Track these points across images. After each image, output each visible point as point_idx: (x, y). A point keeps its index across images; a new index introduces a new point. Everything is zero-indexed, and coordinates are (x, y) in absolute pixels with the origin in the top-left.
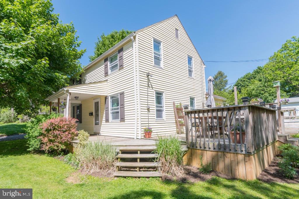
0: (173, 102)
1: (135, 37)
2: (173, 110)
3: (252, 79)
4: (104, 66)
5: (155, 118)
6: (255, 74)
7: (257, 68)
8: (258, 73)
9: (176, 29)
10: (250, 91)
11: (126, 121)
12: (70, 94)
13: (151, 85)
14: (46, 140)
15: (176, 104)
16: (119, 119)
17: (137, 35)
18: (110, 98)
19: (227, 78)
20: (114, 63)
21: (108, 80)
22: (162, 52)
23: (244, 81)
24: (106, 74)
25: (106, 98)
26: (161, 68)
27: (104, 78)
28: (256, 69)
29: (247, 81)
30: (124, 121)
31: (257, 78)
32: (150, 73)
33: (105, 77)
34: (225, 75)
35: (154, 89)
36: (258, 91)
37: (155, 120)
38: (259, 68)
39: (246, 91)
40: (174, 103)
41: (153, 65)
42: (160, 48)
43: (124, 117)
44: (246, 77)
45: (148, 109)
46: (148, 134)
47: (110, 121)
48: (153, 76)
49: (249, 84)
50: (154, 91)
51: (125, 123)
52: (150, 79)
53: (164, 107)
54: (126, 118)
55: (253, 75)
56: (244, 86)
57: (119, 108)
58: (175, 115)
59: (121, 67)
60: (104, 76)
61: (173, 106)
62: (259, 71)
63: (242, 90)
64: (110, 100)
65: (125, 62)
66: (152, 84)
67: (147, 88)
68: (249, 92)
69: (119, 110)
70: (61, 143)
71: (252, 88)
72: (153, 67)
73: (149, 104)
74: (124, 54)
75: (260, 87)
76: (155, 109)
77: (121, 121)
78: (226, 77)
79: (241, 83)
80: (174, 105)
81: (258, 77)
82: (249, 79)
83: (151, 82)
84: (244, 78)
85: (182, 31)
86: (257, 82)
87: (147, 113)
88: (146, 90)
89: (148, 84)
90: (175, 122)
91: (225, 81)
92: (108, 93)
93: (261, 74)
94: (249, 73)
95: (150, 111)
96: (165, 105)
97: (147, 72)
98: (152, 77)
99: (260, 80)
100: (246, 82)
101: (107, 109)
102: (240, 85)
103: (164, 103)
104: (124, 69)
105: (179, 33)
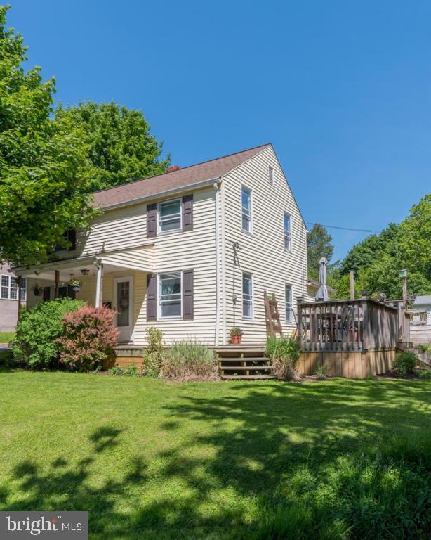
0: (263, 291)
1: (219, 185)
2: (263, 304)
3: (378, 248)
4: (145, 216)
5: (241, 314)
6: (385, 240)
7: (389, 227)
8: (391, 238)
9: (270, 167)
10: (375, 276)
11: (195, 317)
12: (102, 267)
13: (238, 262)
14: (70, 344)
15: (268, 295)
16: (180, 314)
17: (224, 182)
18: (158, 277)
19: (331, 243)
20: (171, 217)
21: (156, 244)
22: (252, 208)
23: (364, 252)
24: (151, 232)
25: (150, 277)
26: (250, 234)
27: (146, 239)
28: (387, 229)
29: (369, 253)
30: (192, 318)
31: (388, 249)
32: (239, 243)
33: (148, 237)
34: (328, 234)
35: (241, 268)
36: (388, 277)
37: (241, 318)
38: (392, 227)
39: (366, 275)
40: (265, 293)
41: (240, 229)
42: (249, 199)
43: (193, 312)
44: (368, 244)
45: (234, 300)
46: (238, 338)
47: (158, 320)
48: (244, 248)
49: (374, 260)
50: (241, 271)
51: (195, 321)
52: (238, 253)
53: (253, 299)
54: (195, 314)
55: (381, 240)
56: (364, 264)
57: (180, 296)
58: (266, 312)
59: (188, 226)
60: (146, 236)
61: (263, 297)
62: (392, 233)
63: (359, 272)
64: (159, 281)
65: (197, 220)
66: (240, 261)
67: (232, 266)
68: (372, 277)
69: (181, 300)
70: (100, 349)
71: (378, 270)
72: (240, 233)
73: (236, 292)
74: (194, 205)
75: (393, 268)
76: (241, 300)
77: (185, 318)
78: (330, 239)
79: (358, 255)
80: (265, 295)
81: (389, 245)
82: (373, 249)
83: (238, 257)
84: (363, 246)
85: (277, 172)
86: (387, 257)
87: (232, 306)
88: (232, 269)
89: (235, 261)
90: (265, 324)
91: (327, 247)
92: (155, 268)
93: (395, 239)
94: (373, 237)
95: (237, 303)
96: (253, 295)
97: (235, 241)
98: (241, 250)
99: (393, 255)
100: (367, 255)
101: (152, 297)
102: (357, 262)
103: (253, 292)
104: (194, 230)
105: (273, 174)
